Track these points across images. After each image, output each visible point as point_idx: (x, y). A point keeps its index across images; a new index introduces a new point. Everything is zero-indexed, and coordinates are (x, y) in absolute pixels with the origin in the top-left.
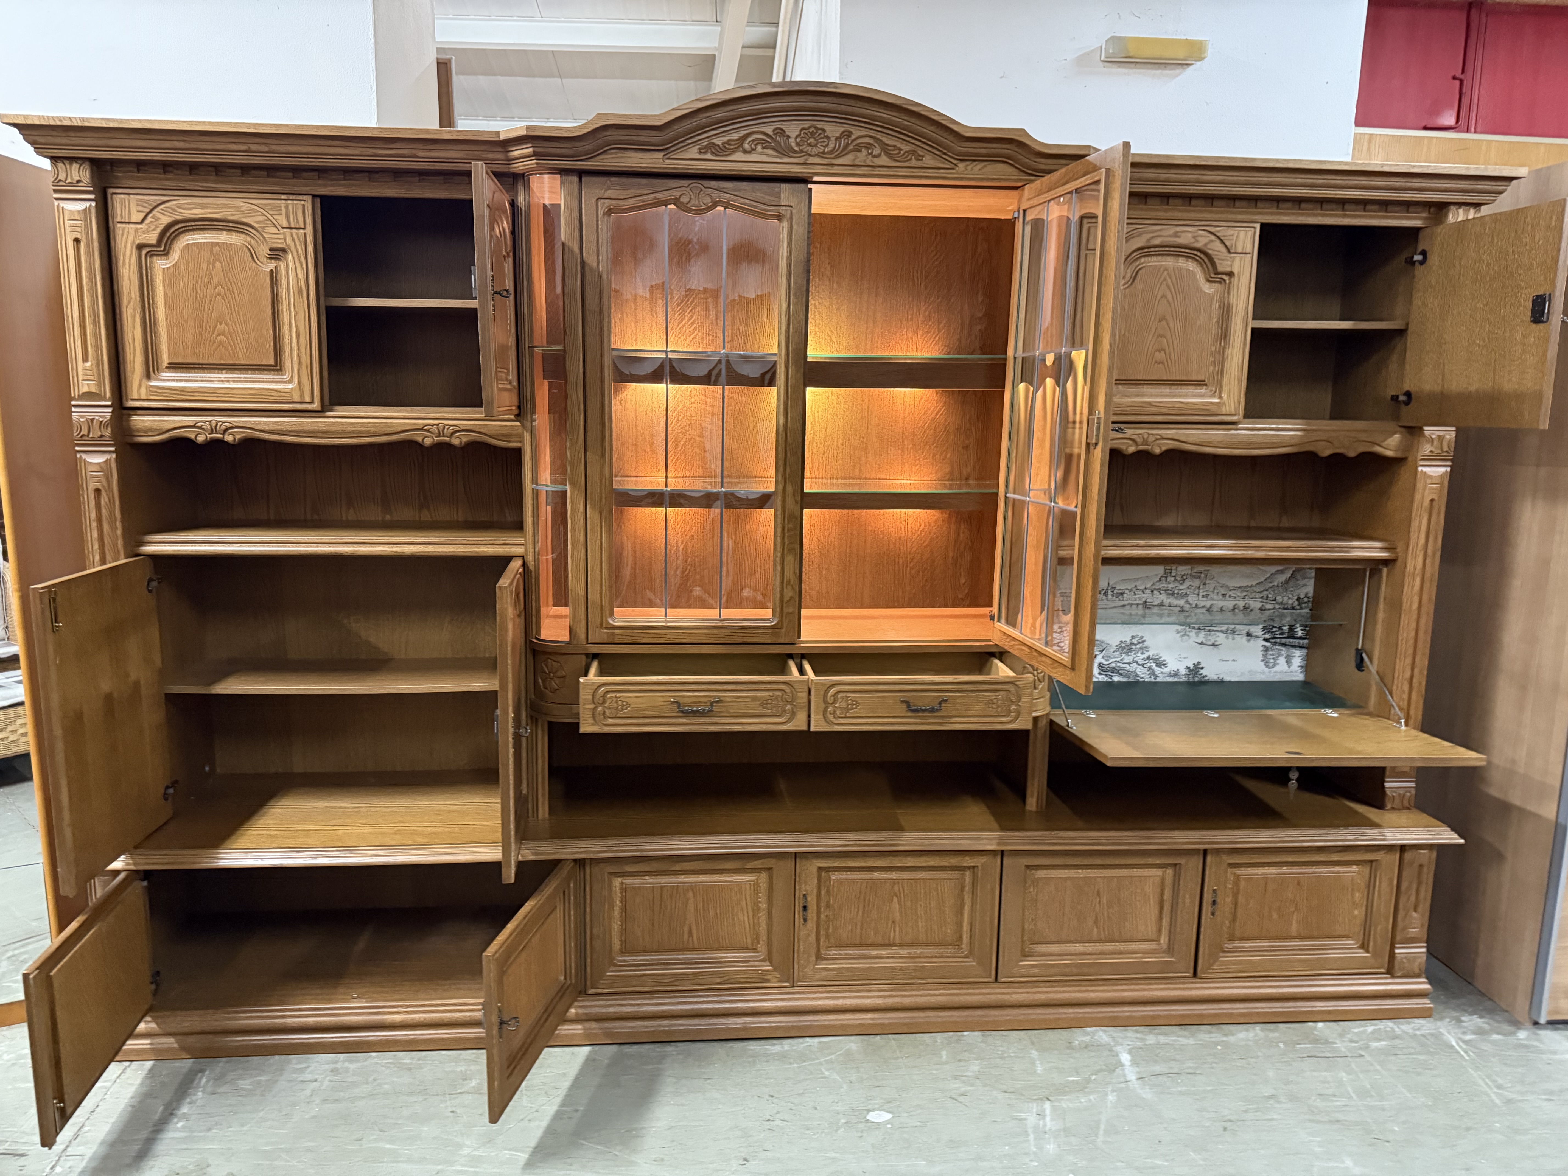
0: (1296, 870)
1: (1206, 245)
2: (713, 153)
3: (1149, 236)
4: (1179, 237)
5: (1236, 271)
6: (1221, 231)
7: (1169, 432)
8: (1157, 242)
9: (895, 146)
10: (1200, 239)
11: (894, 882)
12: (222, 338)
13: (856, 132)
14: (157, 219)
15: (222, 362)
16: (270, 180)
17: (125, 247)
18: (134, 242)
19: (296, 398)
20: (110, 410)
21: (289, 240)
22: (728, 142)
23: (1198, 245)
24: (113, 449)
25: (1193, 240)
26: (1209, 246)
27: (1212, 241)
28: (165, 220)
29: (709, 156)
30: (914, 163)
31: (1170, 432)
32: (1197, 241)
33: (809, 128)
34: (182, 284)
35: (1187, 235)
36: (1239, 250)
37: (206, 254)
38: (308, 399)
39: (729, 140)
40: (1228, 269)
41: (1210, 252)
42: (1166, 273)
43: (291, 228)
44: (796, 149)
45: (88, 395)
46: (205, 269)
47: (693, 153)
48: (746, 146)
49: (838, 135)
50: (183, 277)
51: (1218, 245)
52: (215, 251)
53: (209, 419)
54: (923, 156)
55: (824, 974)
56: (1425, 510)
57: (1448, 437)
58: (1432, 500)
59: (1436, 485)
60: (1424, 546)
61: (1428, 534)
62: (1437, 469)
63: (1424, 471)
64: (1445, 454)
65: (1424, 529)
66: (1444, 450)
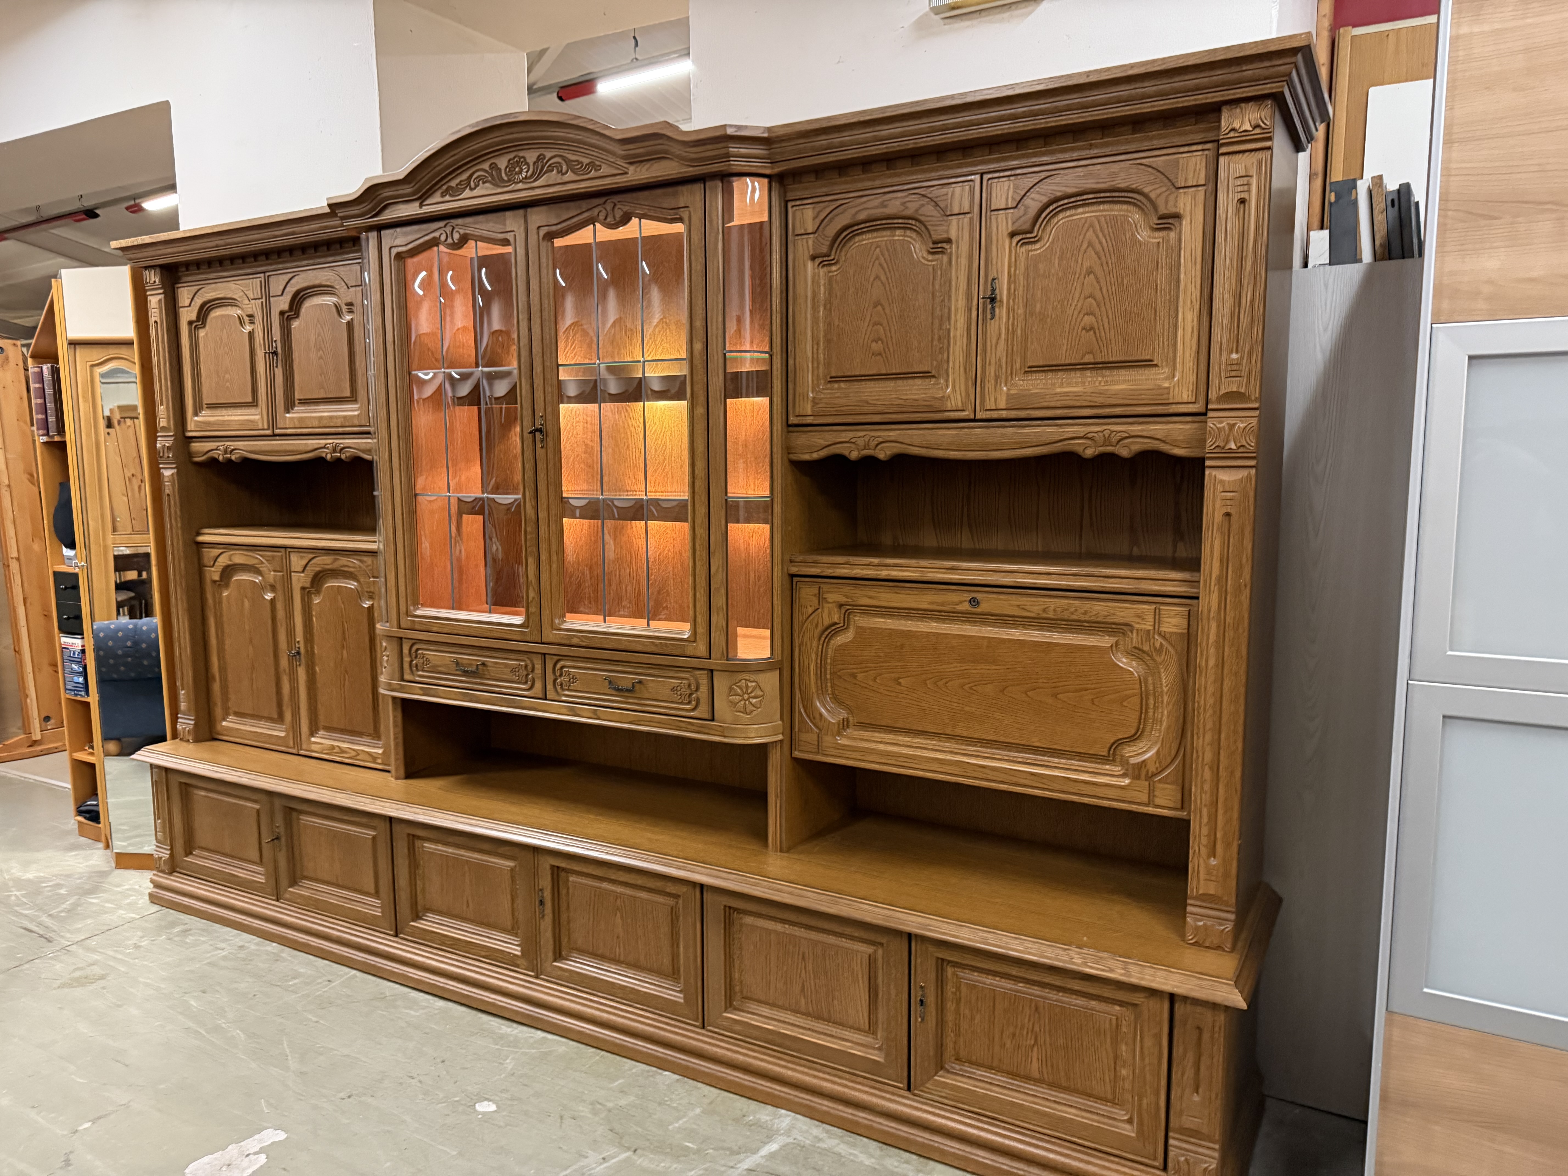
0: (1036, 991)
1: (917, 210)
2: (451, 195)
3: (853, 211)
4: (885, 206)
5: (953, 238)
6: (935, 192)
7: (891, 433)
8: (862, 216)
9: (577, 161)
10: (908, 204)
11: (618, 896)
12: (228, 384)
13: (548, 154)
14: (197, 303)
15: (229, 402)
16: (245, 265)
17: (183, 323)
18: (187, 320)
19: (260, 427)
20: (172, 438)
22: (460, 183)
23: (908, 212)
24: (174, 466)
25: (903, 208)
26: (920, 212)
27: (923, 205)
28: (200, 302)
29: (447, 198)
30: (593, 174)
31: (893, 434)
32: (907, 208)
33: (514, 158)
35: (895, 204)
36: (956, 211)
37: (221, 325)
38: (266, 427)
39: (461, 181)
40: (945, 236)
41: (922, 218)
42: (878, 250)
43: (255, 299)
44: (506, 178)
45: (163, 429)
46: (219, 335)
47: (437, 198)
48: (472, 184)
49: (534, 159)
50: (210, 342)
51: (929, 210)
52: (224, 322)
53: (223, 444)
54: (600, 166)
55: (560, 973)
56: (1218, 529)
57: (1242, 425)
58: (1228, 515)
59: (1232, 494)
60: (1219, 579)
61: (1224, 562)
62: (1233, 471)
63: (1214, 473)
64: (1241, 450)
65: (1217, 555)
66: (1239, 445)
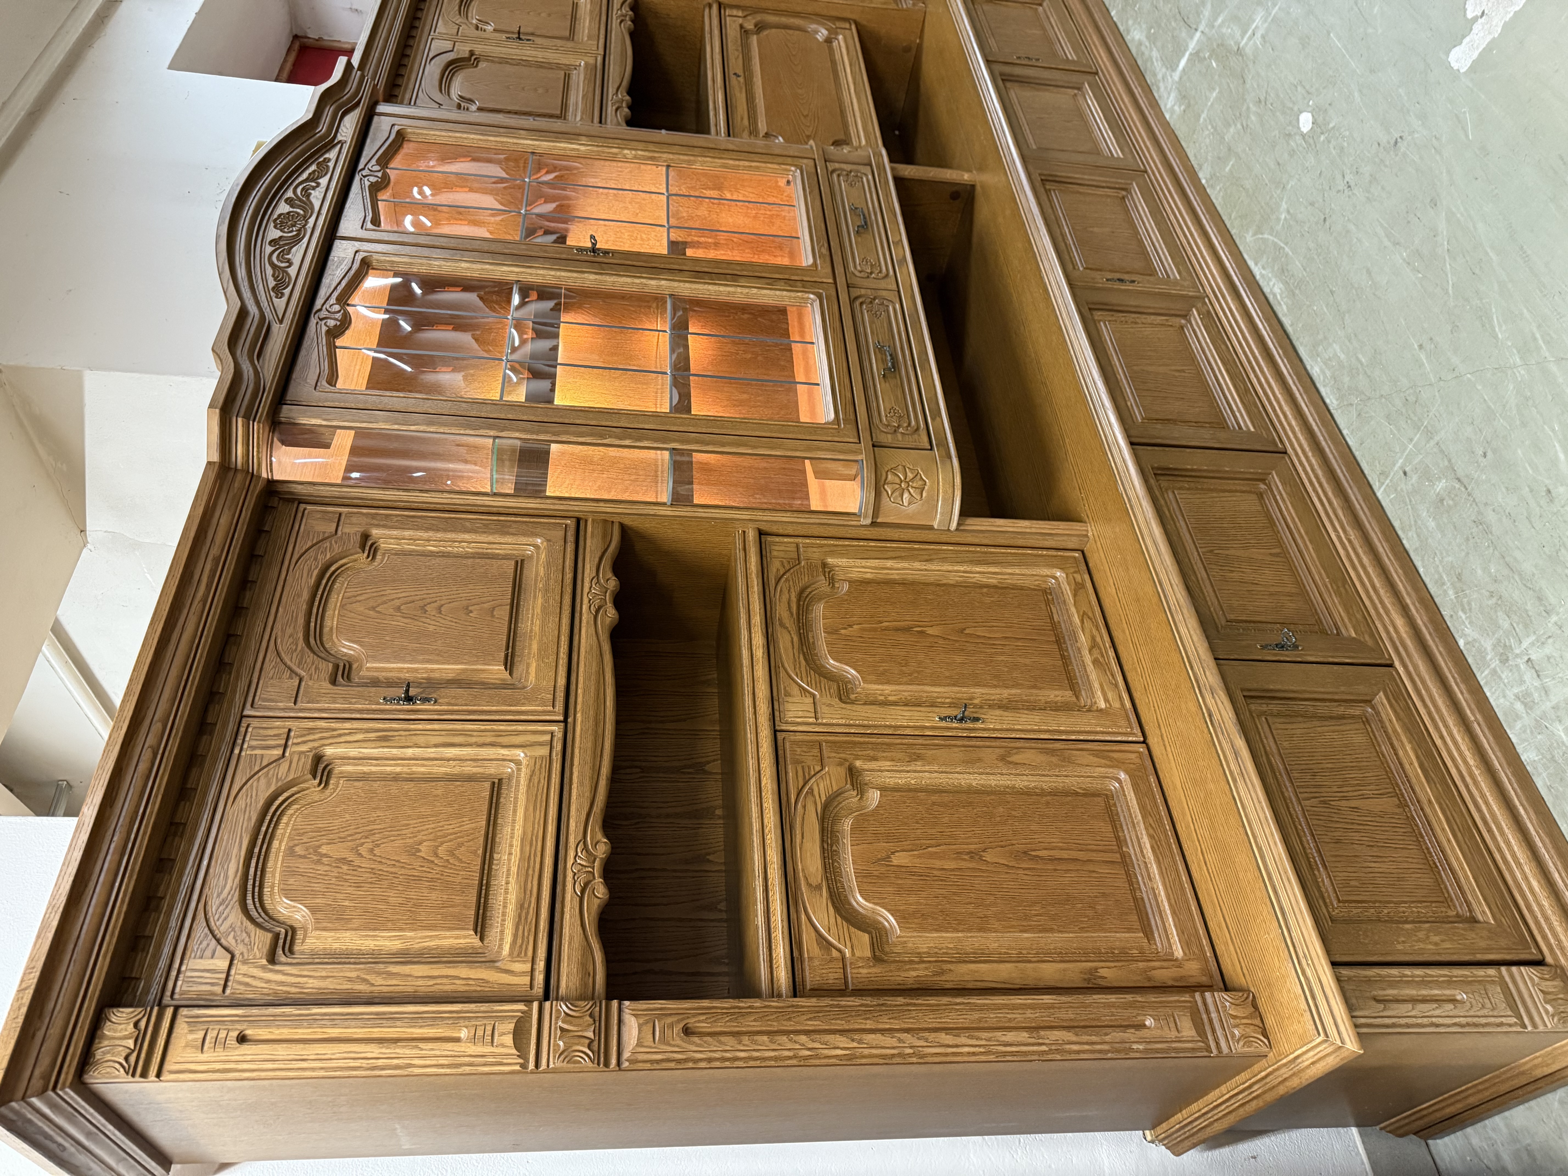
2: (284, 289)
4: (434, 74)
7: (610, 91)
10: (437, 64)
14: (232, 928)
15: (480, 852)
17: (268, 981)
18: (263, 967)
20: (548, 1004)
21: (304, 748)
22: (275, 276)
23: (443, 66)
24: (615, 1004)
25: (439, 68)
26: (445, 61)
27: (441, 58)
28: (235, 916)
29: (286, 292)
32: (440, 65)
33: (274, 223)
34: (346, 903)
35: (434, 68)
37: (303, 866)
39: (273, 275)
41: (450, 61)
43: (286, 746)
44: (296, 233)
45: (519, 1037)
46: (327, 868)
48: (283, 264)
50: (335, 900)
52: (302, 853)
53: (570, 875)
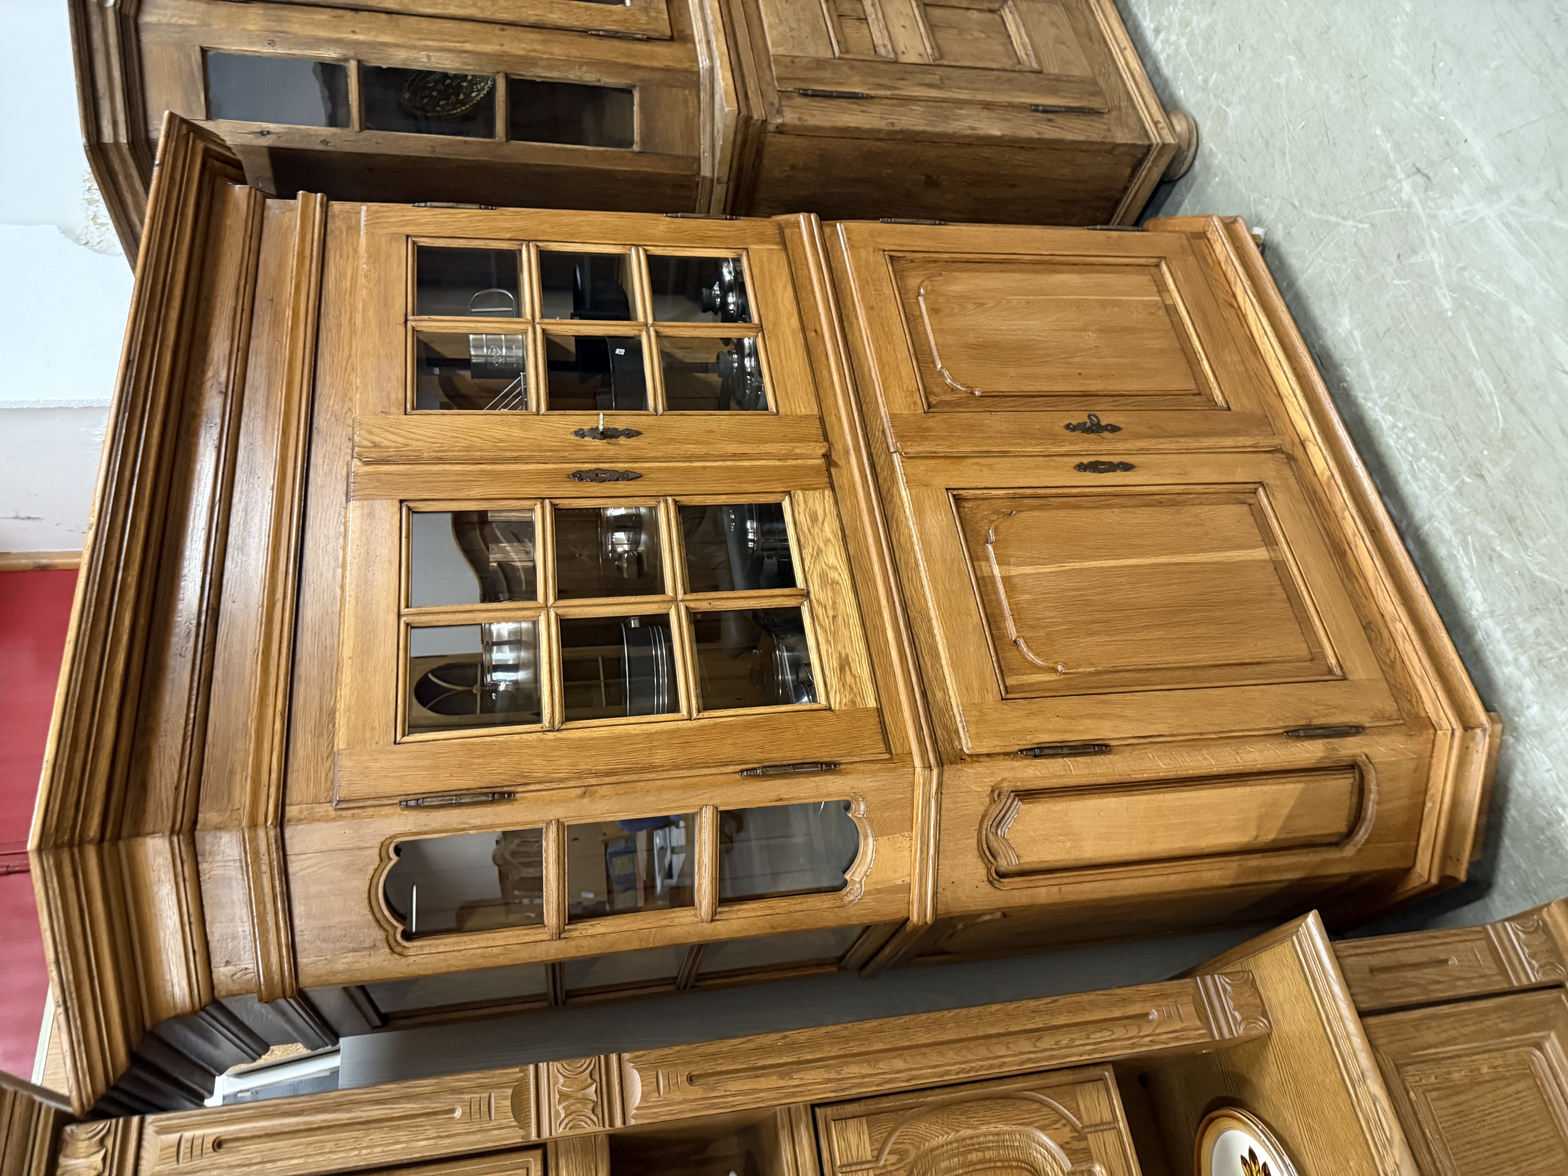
56: (714, 1090)
57: (561, 1080)
58: (691, 1079)
59: (661, 1078)
60: (782, 1076)
61: (757, 1071)
62: (627, 1082)
63: (634, 1112)
64: (597, 1077)
65: (748, 1085)
66: (590, 1081)
